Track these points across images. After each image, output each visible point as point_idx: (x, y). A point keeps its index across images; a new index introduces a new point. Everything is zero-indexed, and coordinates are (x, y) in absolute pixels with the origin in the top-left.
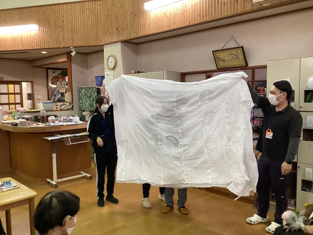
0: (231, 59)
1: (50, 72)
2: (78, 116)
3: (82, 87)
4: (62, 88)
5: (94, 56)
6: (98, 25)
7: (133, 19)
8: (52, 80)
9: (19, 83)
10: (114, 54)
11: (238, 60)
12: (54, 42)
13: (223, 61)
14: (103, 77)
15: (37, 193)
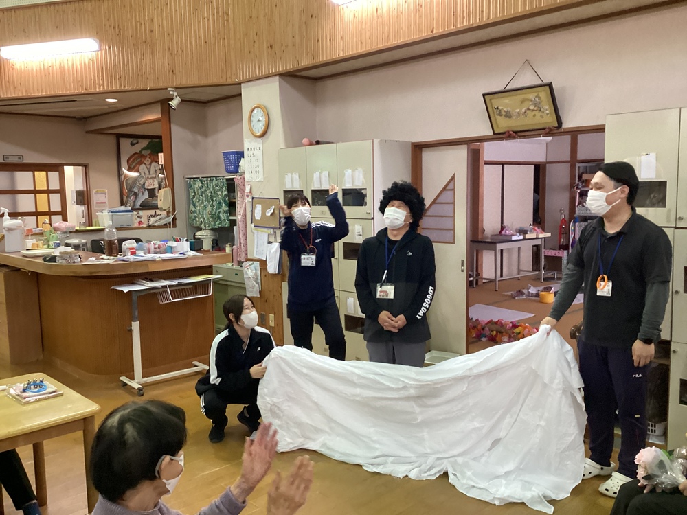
0: (525, 112)
1: (125, 143)
2: (187, 240)
3: (194, 176)
4: (151, 178)
5: (220, 108)
6: (229, 39)
7: (305, 23)
8: (128, 161)
9: (58, 168)
10: (263, 102)
11: (540, 114)
12: (133, 77)
13: (506, 116)
14: (240, 155)
15: (100, 407)
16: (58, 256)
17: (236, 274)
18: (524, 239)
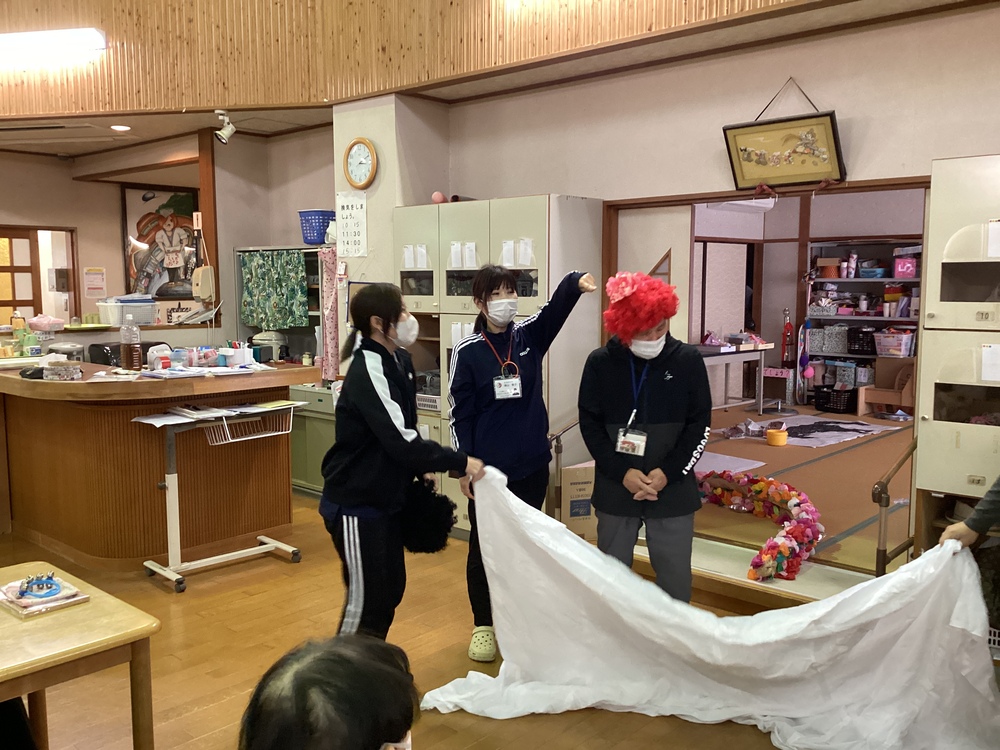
0: (789, 156)
1: (134, 197)
2: (249, 347)
3: (251, 249)
4: (173, 252)
5: (293, 145)
6: (314, 36)
7: (441, 14)
8: (138, 224)
9: (28, 233)
10: (368, 135)
11: (812, 159)
12: (159, 91)
13: (758, 162)
14: (329, 216)
15: (158, 621)
16: (47, 369)
17: (320, 400)
18: (738, 352)
